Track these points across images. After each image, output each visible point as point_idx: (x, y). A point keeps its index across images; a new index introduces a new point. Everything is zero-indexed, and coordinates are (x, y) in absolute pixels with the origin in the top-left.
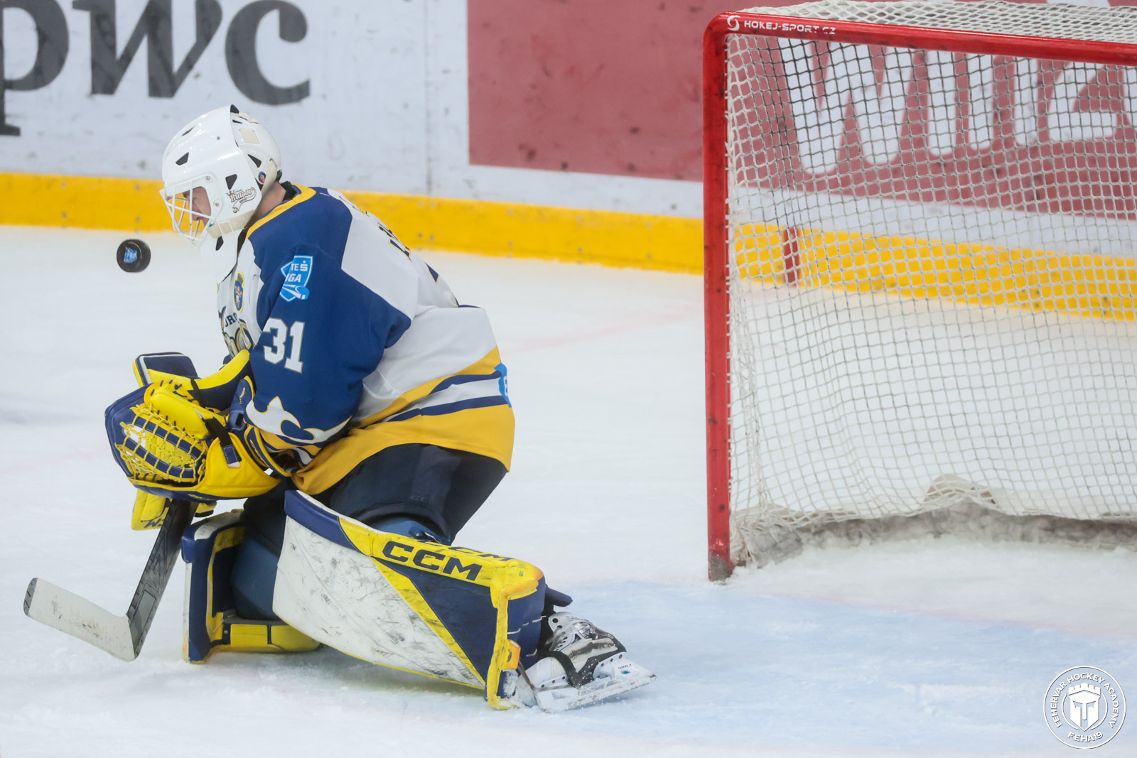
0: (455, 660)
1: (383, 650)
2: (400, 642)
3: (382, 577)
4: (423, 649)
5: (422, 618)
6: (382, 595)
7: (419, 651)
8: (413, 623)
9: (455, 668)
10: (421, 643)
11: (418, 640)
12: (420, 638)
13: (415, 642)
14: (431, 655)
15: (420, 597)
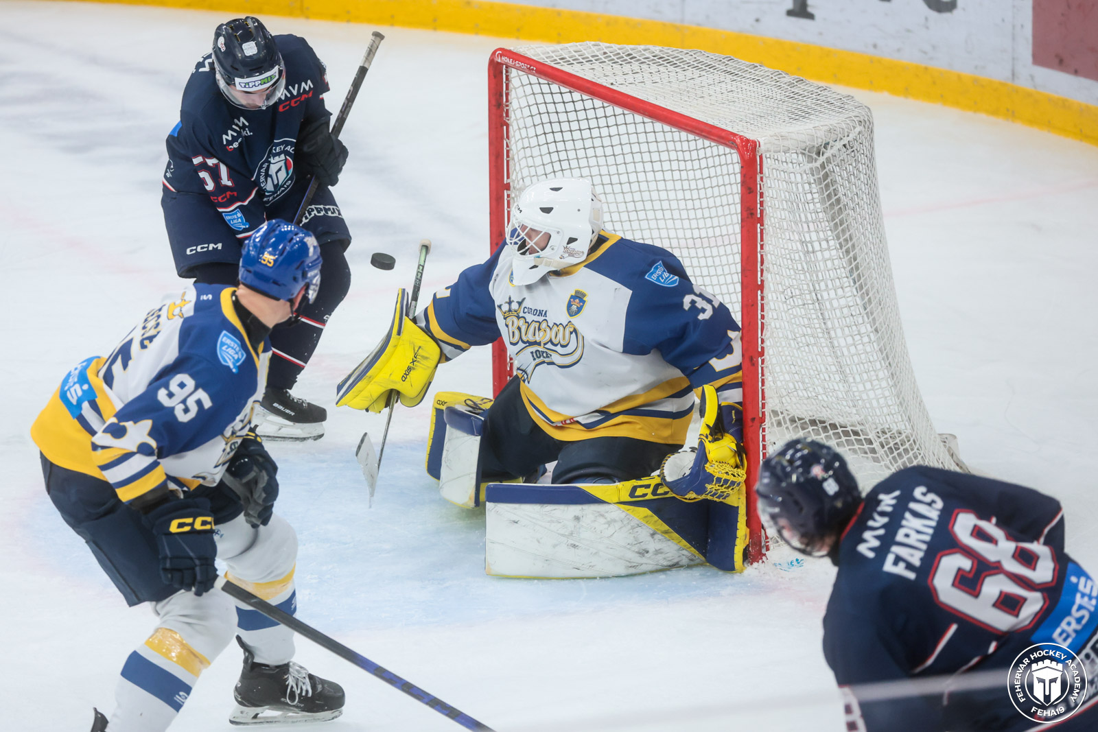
0: (685, 552)
1: (635, 564)
2: (646, 555)
3: (627, 514)
4: (662, 553)
5: (659, 532)
6: (629, 527)
7: (660, 555)
8: (653, 538)
9: (684, 557)
10: (660, 549)
11: (657, 548)
12: (658, 546)
13: (656, 550)
14: (668, 555)
15: (656, 518)
